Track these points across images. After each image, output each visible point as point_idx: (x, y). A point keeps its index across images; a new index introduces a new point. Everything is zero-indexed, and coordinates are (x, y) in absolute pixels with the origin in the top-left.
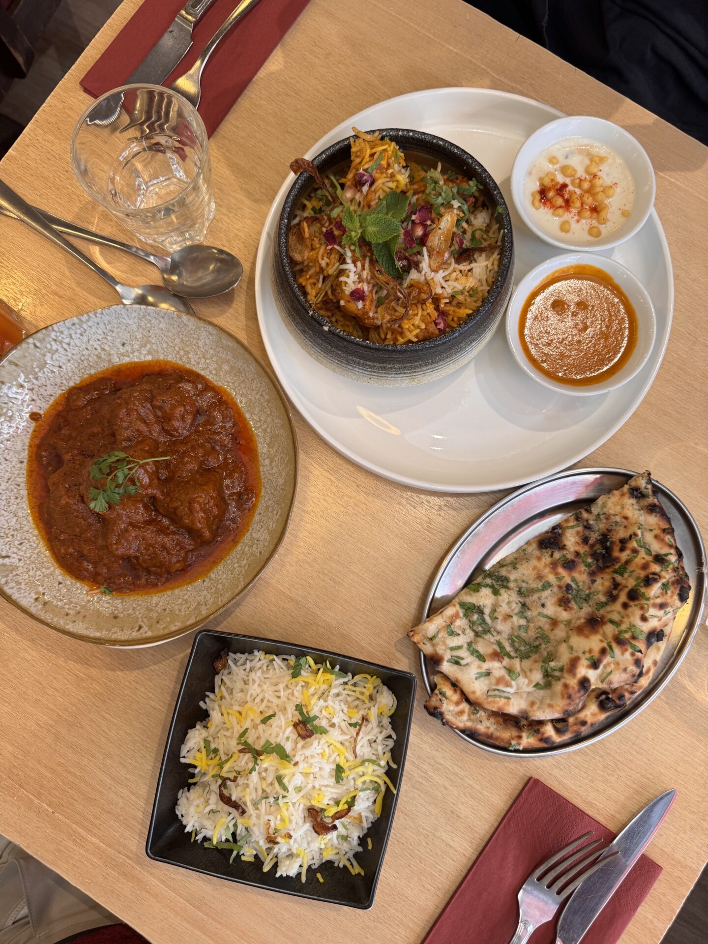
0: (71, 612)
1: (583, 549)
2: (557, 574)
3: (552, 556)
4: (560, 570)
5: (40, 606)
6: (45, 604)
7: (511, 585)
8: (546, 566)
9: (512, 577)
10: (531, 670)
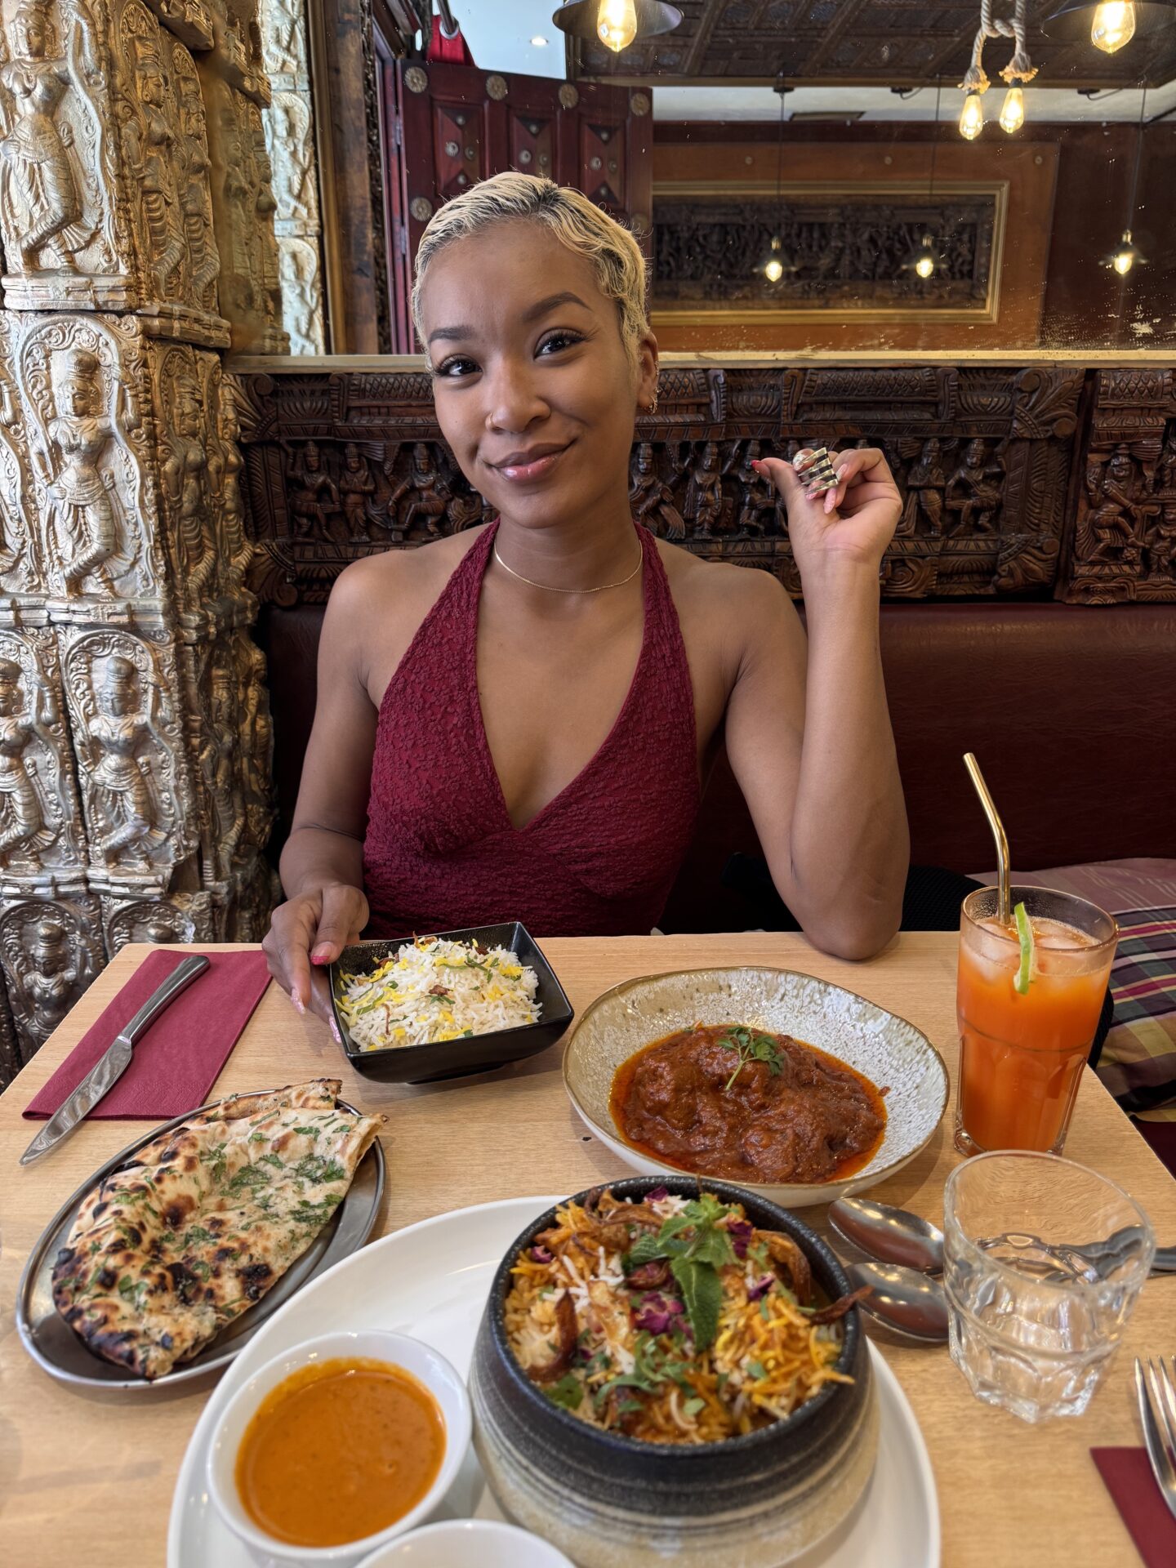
0: (697, 995)
1: (210, 1283)
2: (237, 1239)
3: (251, 1256)
4: (235, 1245)
5: (721, 983)
6: (721, 988)
7: (289, 1217)
8: (255, 1243)
9: (292, 1224)
10: (237, 1154)
